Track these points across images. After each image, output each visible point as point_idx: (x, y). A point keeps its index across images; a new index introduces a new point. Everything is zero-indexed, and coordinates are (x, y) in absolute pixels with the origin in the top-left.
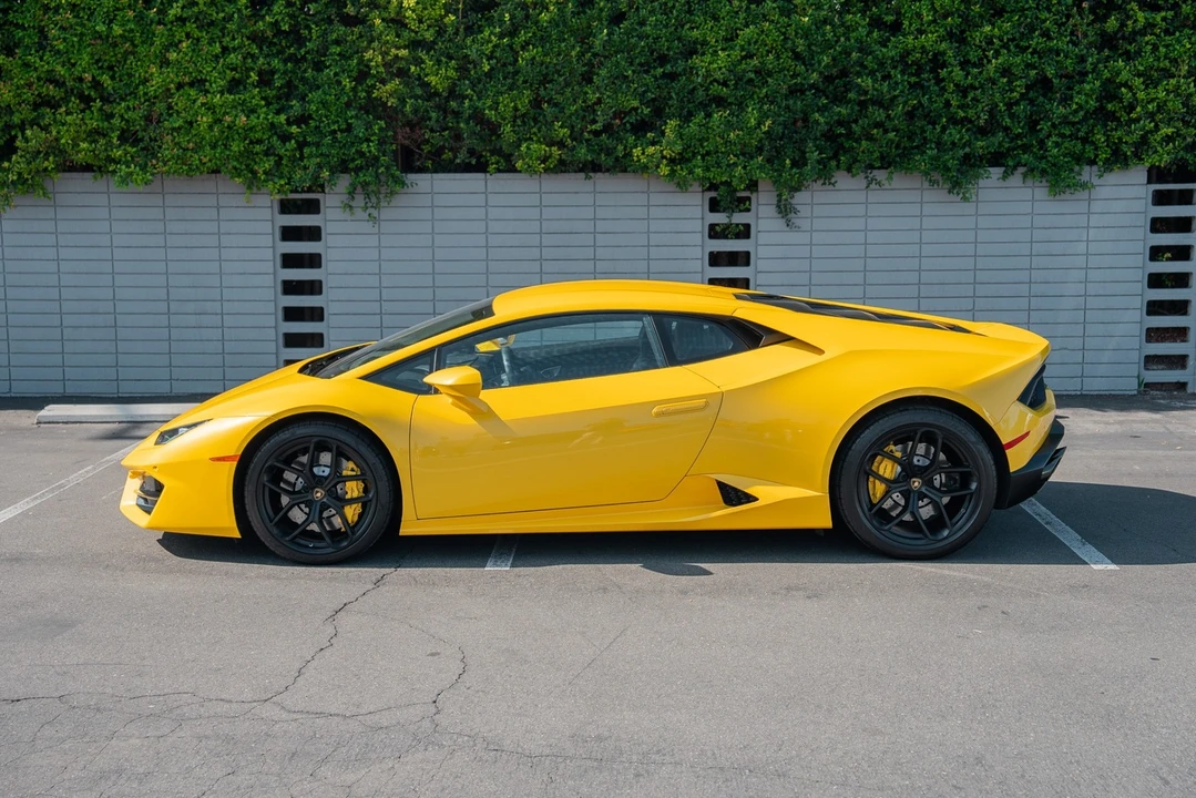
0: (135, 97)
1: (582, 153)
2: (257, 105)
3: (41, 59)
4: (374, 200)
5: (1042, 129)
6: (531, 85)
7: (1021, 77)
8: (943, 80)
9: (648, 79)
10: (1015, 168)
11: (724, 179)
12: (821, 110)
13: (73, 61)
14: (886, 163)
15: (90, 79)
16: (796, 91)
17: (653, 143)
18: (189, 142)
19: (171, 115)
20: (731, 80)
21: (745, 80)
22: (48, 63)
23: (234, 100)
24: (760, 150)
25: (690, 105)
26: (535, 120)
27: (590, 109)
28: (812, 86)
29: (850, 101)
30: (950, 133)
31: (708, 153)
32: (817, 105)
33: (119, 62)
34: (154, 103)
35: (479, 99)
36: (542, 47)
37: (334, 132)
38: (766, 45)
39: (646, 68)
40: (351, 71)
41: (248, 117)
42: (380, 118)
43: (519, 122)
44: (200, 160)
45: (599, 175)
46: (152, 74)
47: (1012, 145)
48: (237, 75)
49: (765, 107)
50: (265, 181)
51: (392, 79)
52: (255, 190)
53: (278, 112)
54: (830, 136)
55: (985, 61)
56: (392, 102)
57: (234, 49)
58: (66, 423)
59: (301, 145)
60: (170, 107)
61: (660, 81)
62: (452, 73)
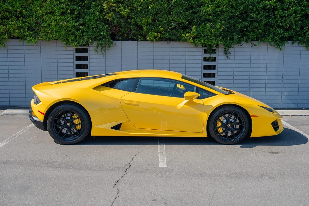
0: (33, 17)
1: (167, 35)
2: (70, 20)
3: (4, 4)
4: (104, 48)
5: (305, 29)
6: (152, 15)
7: (299, 14)
8: (276, 14)
9: (188, 13)
10: (296, 41)
11: (209, 44)
12: (239, 23)
13: (14, 5)
14: (257, 39)
15: (19, 11)
16: (232, 17)
17: (188, 33)
18: (49, 30)
19: (43, 22)
20: (212, 14)
21: (216, 14)
22: (6, 6)
23: (63, 18)
24: (220, 35)
25: (200, 21)
26: (153, 25)
27: (170, 22)
28: (237, 16)
29: (248, 20)
30: (277, 30)
31: (205, 36)
32: (238, 22)
33: (28, 6)
34: (38, 19)
35: (137, 19)
36: (156, 3)
37: (93, 28)
38: (223, 3)
39: (187, 10)
40: (98, 10)
41: (67, 23)
42: (106, 24)
43: (148, 26)
44: (52, 36)
45: (171, 42)
46: (38, 10)
47: (295, 34)
48: (64, 11)
49: (223, 22)
50: (72, 43)
51: (110, 12)
52: (68, 45)
53: (76, 22)
54: (241, 31)
55: (289, 9)
56: (110, 19)
57: (63, 3)
58: (12, 115)
59: (83, 32)
60: (43, 20)
61: (191, 14)
62: (129, 11)
